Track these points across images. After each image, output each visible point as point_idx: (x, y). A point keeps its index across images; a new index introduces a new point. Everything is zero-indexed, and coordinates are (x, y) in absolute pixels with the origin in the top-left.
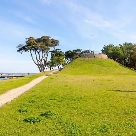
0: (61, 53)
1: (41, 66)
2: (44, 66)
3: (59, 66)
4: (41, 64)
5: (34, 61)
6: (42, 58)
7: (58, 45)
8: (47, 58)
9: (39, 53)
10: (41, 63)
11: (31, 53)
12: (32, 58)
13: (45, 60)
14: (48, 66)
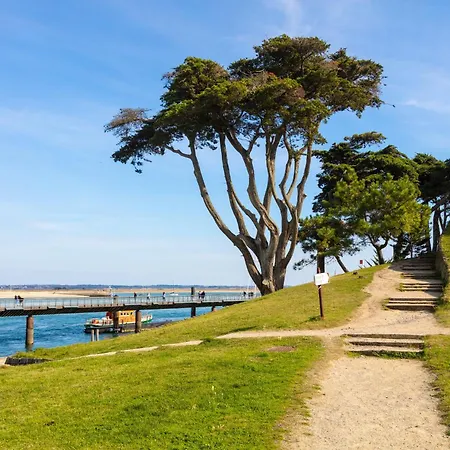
0: (389, 159)
1: (259, 245)
2: (282, 245)
3: (379, 249)
4: (260, 234)
5: (216, 217)
6: (270, 190)
7: (376, 102)
8: (300, 187)
9: (245, 154)
10: (260, 225)
11: (196, 163)
12: (204, 194)
13: (293, 201)
14: (306, 248)
